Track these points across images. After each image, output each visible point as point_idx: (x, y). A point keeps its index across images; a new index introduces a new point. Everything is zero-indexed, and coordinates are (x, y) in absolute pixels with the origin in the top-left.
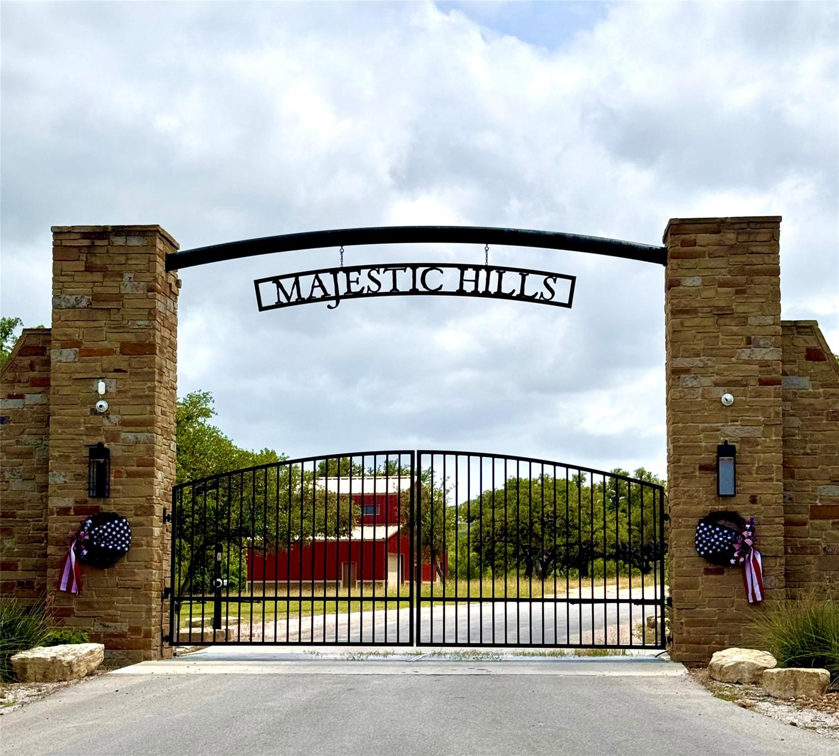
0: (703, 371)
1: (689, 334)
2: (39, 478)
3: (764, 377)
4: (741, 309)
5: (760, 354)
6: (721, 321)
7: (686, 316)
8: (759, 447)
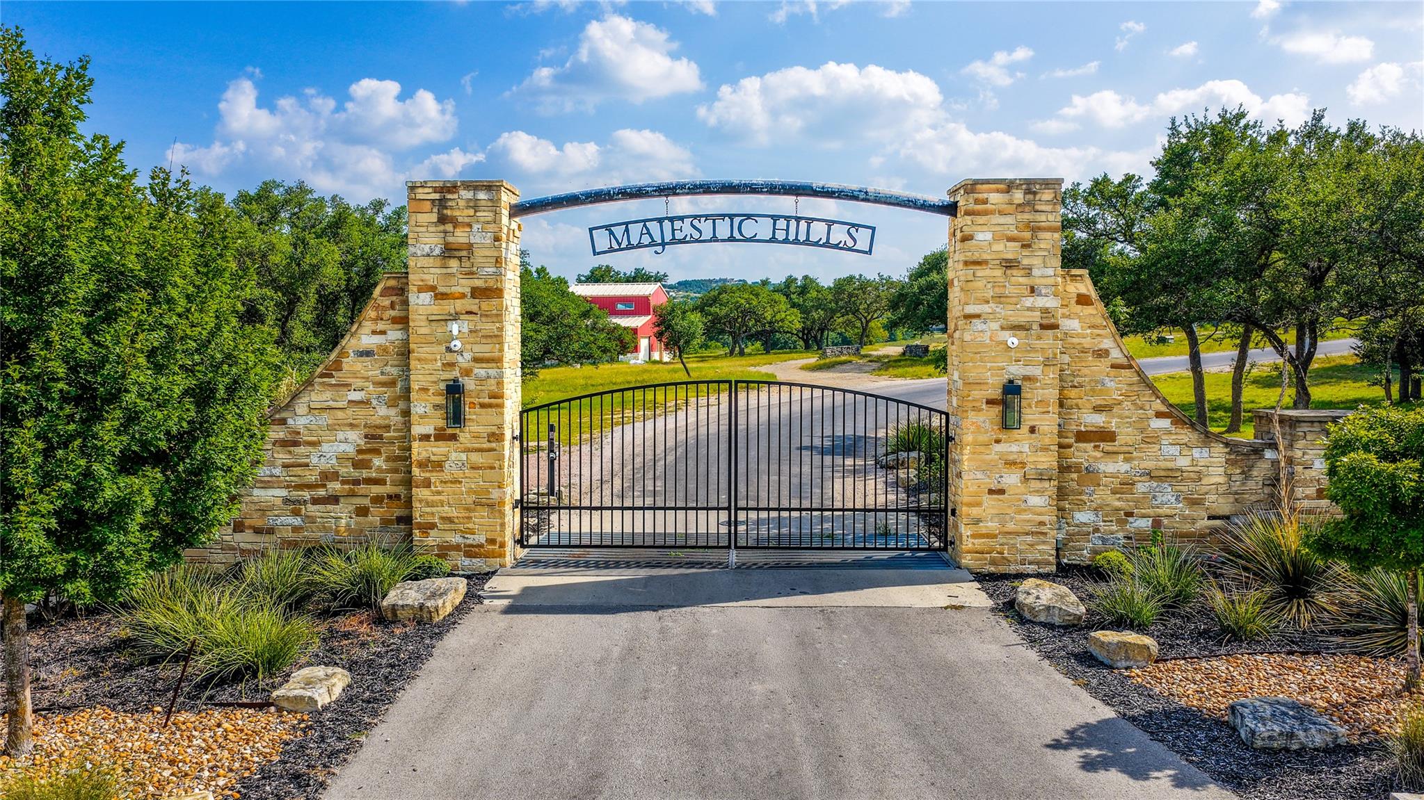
0: (991, 316)
1: (980, 284)
2: (402, 405)
3: (1045, 322)
4: (1025, 262)
5: (1041, 302)
6: (1009, 272)
7: (978, 267)
8: (1038, 384)
